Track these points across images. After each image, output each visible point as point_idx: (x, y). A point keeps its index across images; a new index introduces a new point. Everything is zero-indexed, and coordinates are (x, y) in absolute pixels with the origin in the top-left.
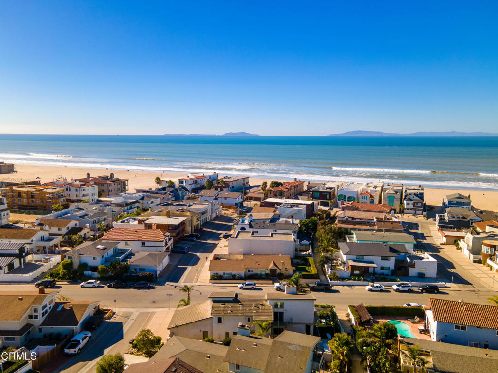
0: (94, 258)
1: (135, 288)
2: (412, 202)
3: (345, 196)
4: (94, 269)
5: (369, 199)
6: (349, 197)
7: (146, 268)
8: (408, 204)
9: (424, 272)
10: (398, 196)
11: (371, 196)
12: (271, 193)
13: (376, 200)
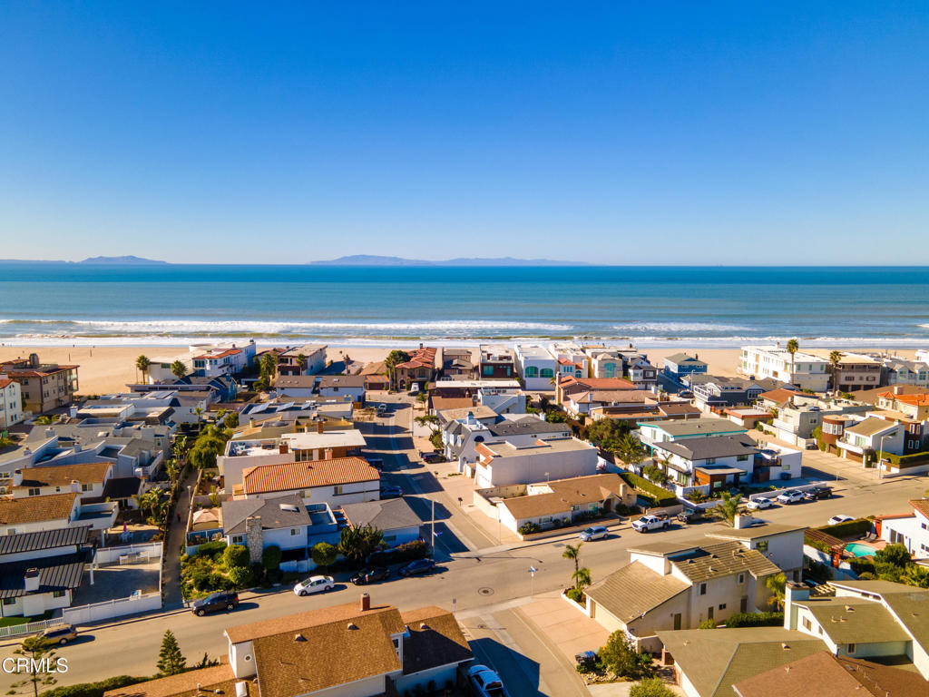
0: (293, 532)
1: (412, 575)
2: (642, 371)
3: (536, 369)
4: (297, 554)
5: (574, 370)
6: (542, 371)
7: (397, 534)
8: (635, 375)
9: (788, 472)
10: (619, 362)
11: (577, 367)
12: (403, 373)
13: (585, 373)
